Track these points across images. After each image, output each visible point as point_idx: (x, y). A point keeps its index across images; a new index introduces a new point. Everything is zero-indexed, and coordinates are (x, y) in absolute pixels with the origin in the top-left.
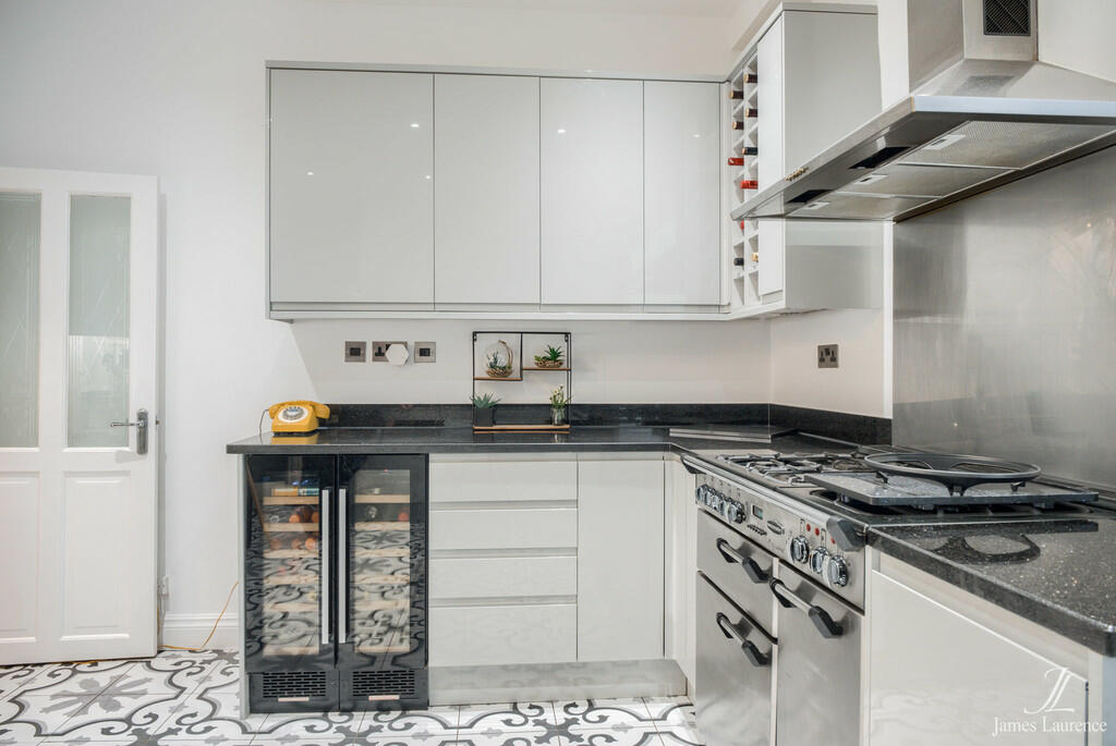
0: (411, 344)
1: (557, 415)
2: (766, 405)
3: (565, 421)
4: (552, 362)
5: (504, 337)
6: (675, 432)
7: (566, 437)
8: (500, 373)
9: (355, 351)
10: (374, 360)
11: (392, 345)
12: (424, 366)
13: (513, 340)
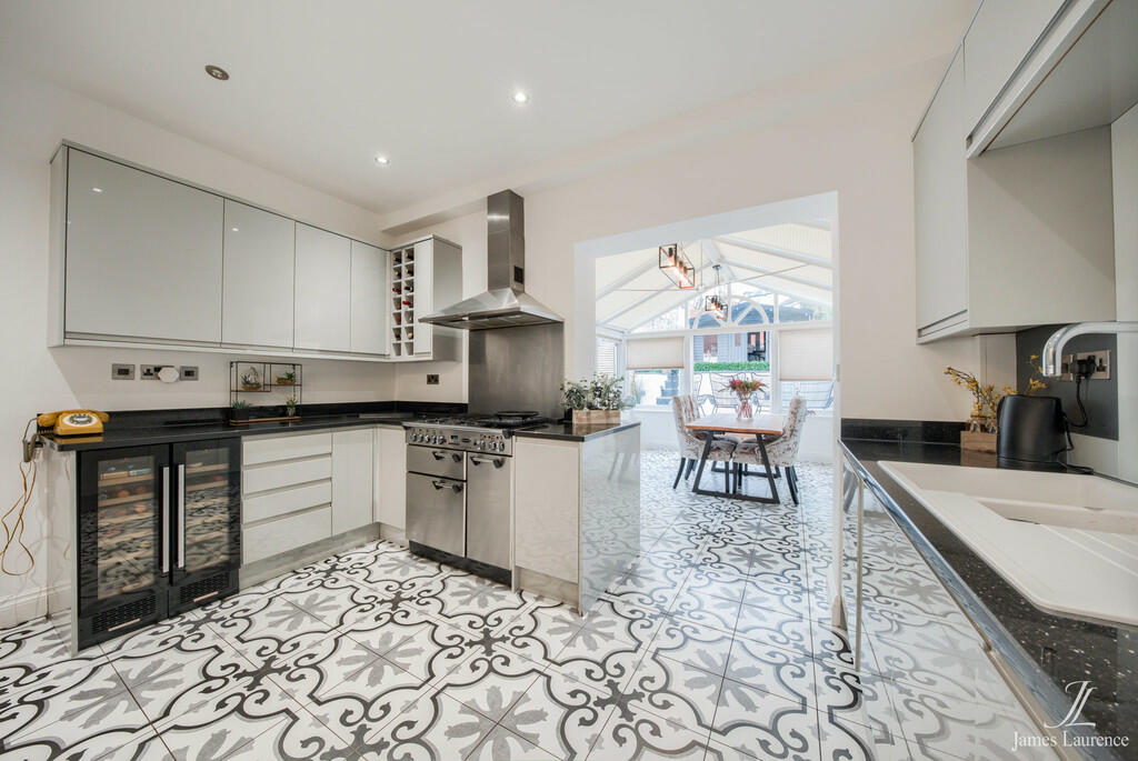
0: (178, 366)
1: (291, 411)
2: (393, 402)
3: (296, 414)
4: (288, 381)
5: (254, 366)
6: (362, 416)
7: (297, 423)
8: (251, 387)
9: (123, 372)
10: (142, 378)
11: (163, 369)
12: (189, 383)
13: (258, 367)
